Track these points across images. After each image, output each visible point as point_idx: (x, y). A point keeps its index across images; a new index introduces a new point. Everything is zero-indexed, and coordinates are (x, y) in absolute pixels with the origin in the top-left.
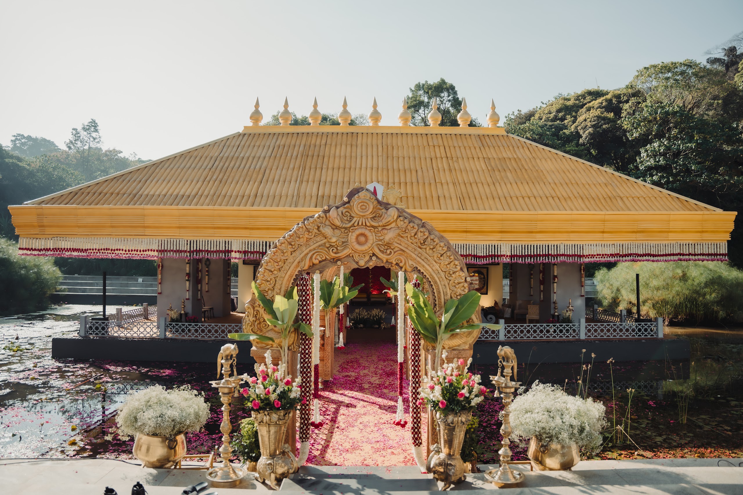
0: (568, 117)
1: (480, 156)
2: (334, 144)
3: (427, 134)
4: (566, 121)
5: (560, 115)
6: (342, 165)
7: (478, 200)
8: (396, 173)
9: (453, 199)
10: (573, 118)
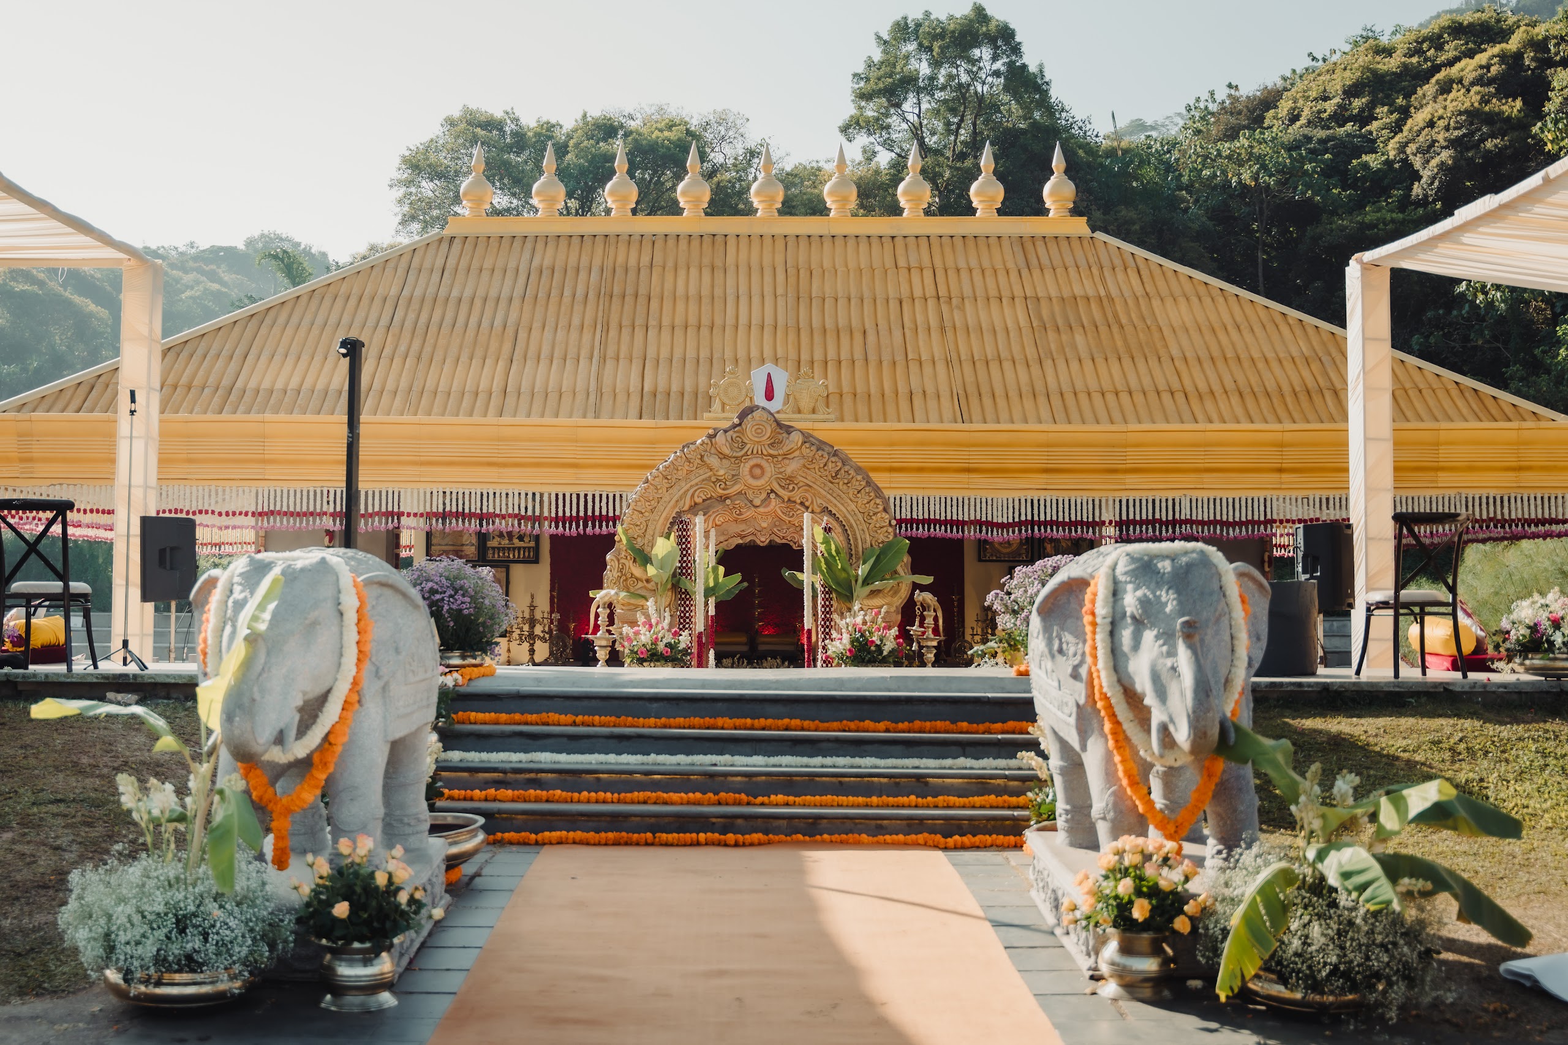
0: (1381, 110)
1: (1016, 294)
2: (670, 264)
3: (893, 237)
4: (1375, 125)
5: (1357, 103)
6: (692, 320)
7: (998, 400)
8: (817, 338)
9: (942, 399)
10: (1395, 116)
